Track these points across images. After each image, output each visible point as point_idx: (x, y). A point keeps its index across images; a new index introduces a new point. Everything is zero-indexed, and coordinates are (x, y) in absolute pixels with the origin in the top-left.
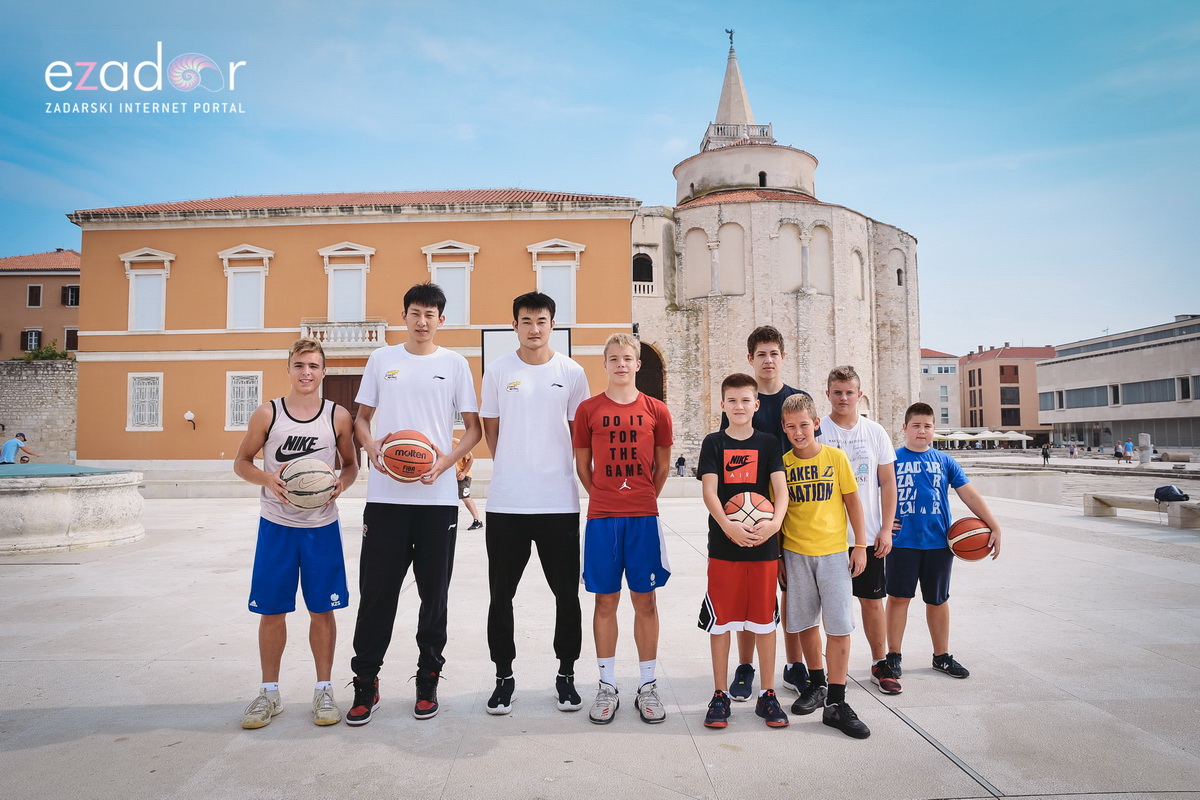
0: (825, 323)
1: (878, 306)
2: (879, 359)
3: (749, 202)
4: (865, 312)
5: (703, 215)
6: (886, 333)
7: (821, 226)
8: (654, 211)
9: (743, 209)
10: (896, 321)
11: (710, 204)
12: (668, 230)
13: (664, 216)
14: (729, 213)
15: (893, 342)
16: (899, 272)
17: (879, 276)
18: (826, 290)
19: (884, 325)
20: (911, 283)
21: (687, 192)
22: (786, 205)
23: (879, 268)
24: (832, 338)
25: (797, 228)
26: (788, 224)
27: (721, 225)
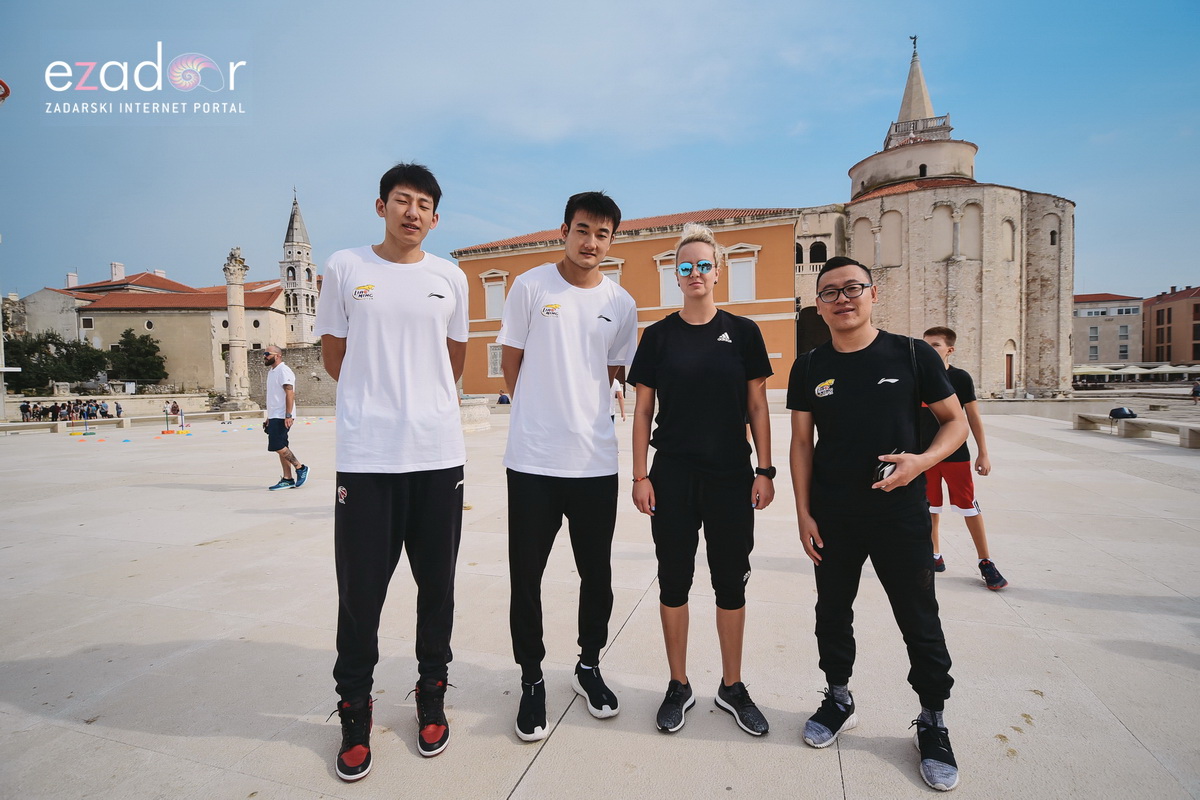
0: (972, 282)
1: (1028, 264)
2: (1028, 308)
3: (907, 193)
4: (1015, 270)
5: (869, 208)
6: (1036, 287)
7: (972, 204)
8: (828, 208)
9: (902, 198)
10: (1047, 276)
11: (875, 198)
12: (840, 222)
13: (837, 212)
14: (889, 203)
15: (1043, 293)
16: (1053, 233)
17: (1032, 239)
18: (974, 254)
19: (1034, 280)
20: (1064, 243)
21: (859, 189)
22: (940, 191)
23: (1032, 232)
24: (979, 294)
25: (950, 208)
26: (941, 206)
27: (883, 213)
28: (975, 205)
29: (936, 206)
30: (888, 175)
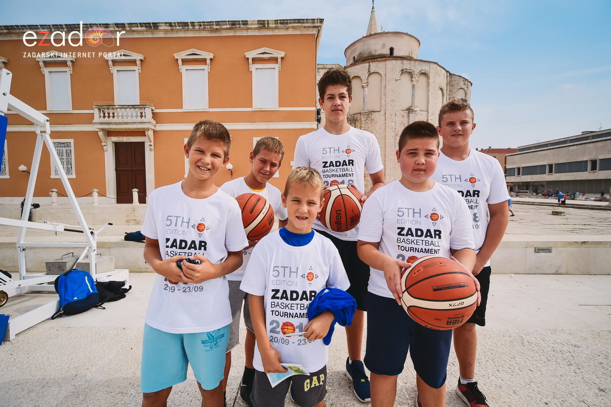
3: (385, 61)
5: (361, 70)
9: (382, 64)
11: (364, 63)
14: (374, 67)
18: (424, 109)
21: (351, 60)
22: (405, 62)
25: (411, 74)
26: (406, 72)
27: (370, 74)
28: (424, 74)
29: (403, 72)
30: (370, 53)
